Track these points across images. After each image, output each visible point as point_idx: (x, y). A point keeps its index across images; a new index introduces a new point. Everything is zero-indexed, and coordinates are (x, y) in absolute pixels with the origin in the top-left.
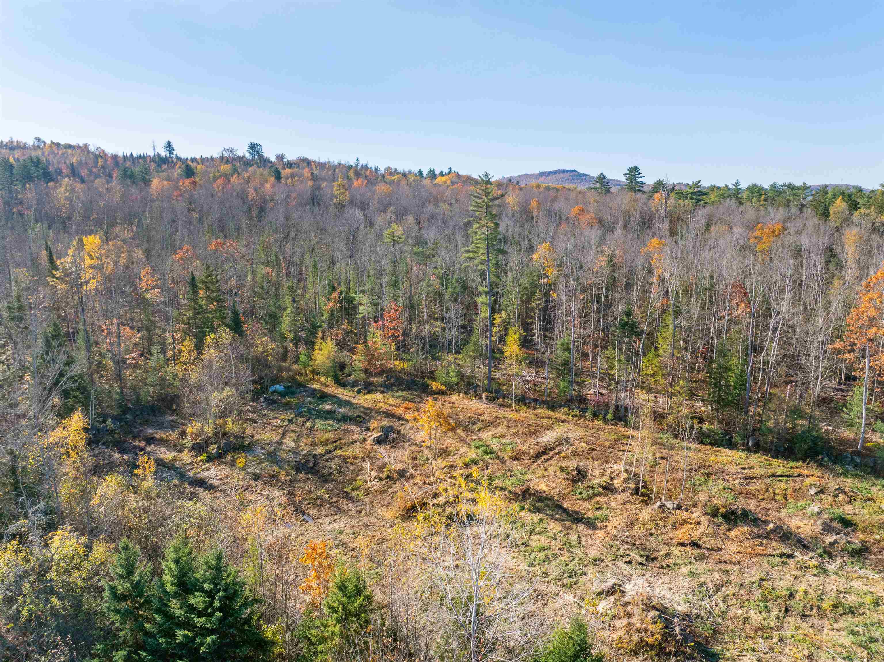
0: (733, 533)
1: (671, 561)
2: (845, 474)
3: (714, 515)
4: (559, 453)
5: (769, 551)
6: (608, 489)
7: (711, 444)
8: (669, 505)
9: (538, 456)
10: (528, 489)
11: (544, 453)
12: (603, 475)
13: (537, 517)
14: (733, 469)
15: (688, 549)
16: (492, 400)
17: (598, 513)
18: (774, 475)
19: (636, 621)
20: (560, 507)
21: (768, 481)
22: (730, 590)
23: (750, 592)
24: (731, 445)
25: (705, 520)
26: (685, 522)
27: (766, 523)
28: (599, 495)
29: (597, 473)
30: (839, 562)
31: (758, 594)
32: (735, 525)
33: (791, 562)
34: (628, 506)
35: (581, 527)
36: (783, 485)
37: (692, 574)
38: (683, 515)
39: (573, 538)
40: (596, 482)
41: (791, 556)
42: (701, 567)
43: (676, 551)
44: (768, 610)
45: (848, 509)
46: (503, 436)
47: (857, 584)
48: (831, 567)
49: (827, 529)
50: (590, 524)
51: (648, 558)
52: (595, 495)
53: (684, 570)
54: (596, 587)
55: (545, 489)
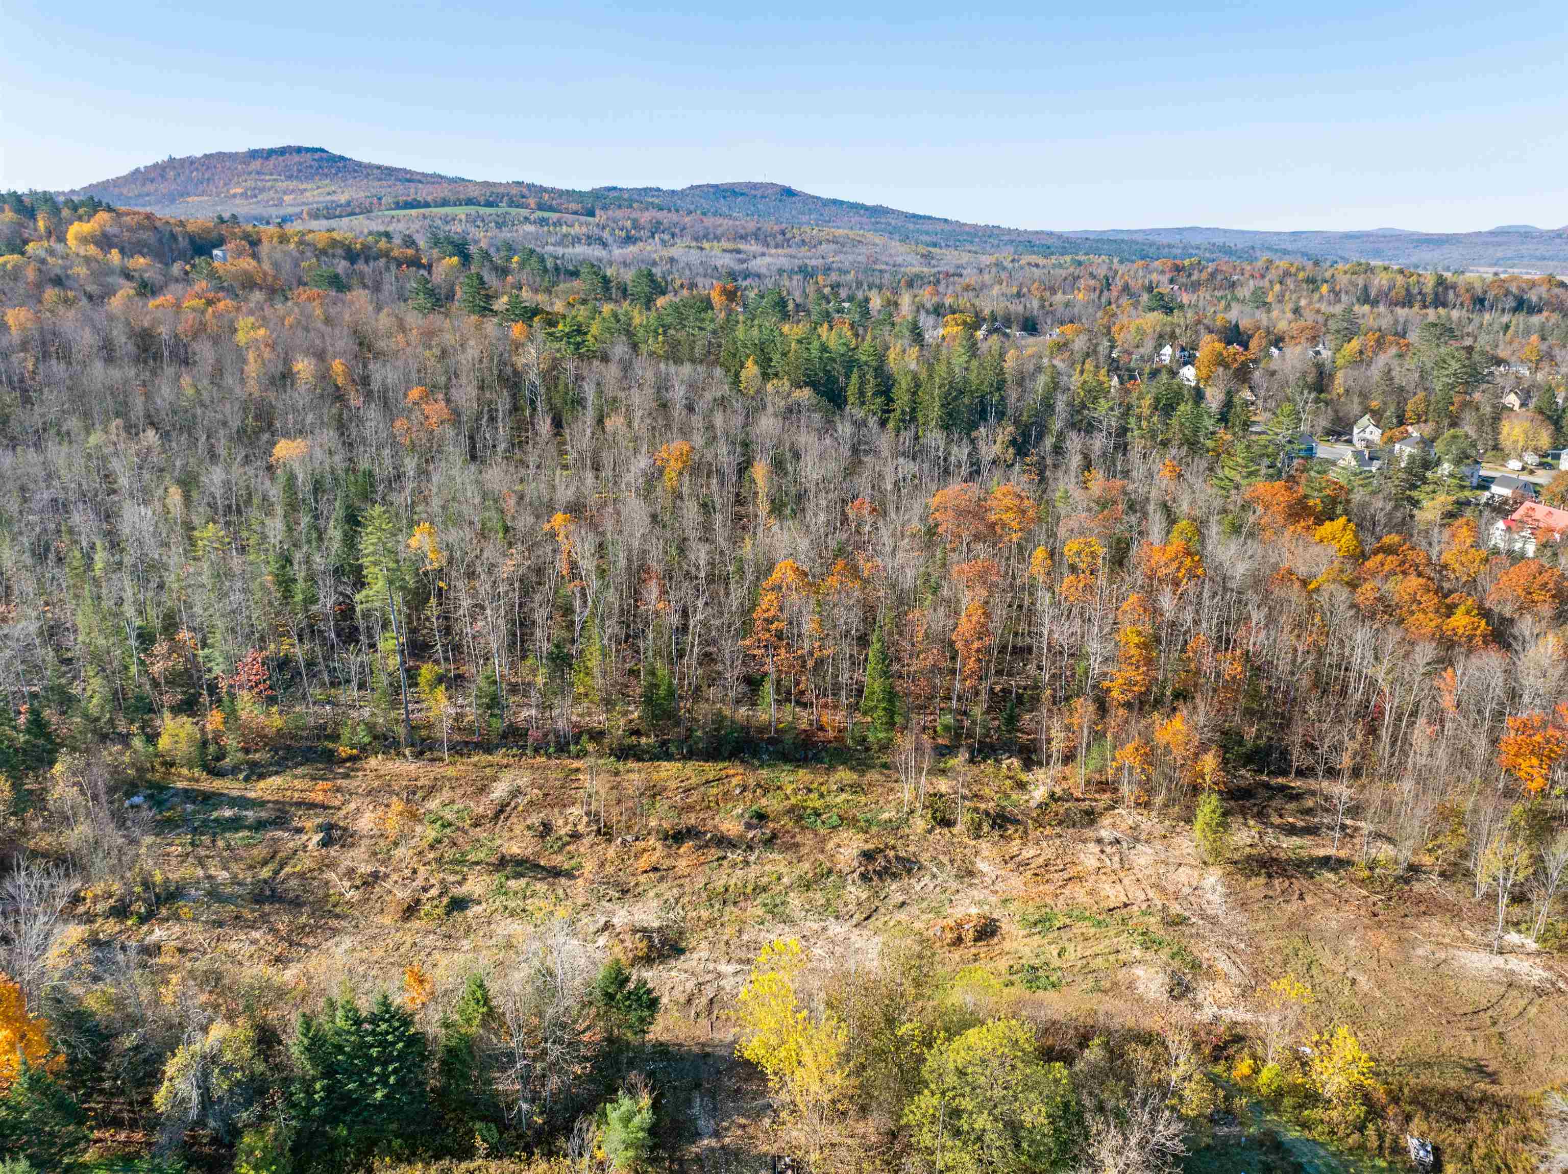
0: (682, 850)
1: (641, 889)
2: (762, 766)
3: (666, 839)
4: (515, 808)
5: (710, 858)
6: (575, 836)
7: (651, 759)
8: (629, 838)
9: (496, 816)
10: (503, 857)
11: (502, 811)
12: (566, 824)
13: (523, 882)
14: (673, 784)
15: (651, 874)
16: (419, 755)
17: (573, 862)
18: (707, 782)
19: (628, 944)
20: (538, 866)
21: (703, 789)
22: (685, 900)
23: (699, 897)
24: (669, 757)
25: (659, 845)
26: (644, 850)
27: (705, 833)
28: (568, 843)
29: (561, 822)
30: (757, 852)
31: (704, 895)
32: (683, 843)
33: (725, 863)
34: (595, 848)
35: (563, 880)
36: (715, 791)
37: (657, 895)
38: (641, 844)
39: (560, 892)
40: (562, 832)
41: (725, 858)
42: (663, 886)
43: (642, 879)
44: (712, 906)
45: (764, 802)
46: (453, 802)
47: (768, 868)
48: (752, 859)
49: (749, 826)
50: (569, 875)
51: (625, 892)
52: (564, 845)
53: (651, 894)
54: (592, 929)
55: (518, 851)
